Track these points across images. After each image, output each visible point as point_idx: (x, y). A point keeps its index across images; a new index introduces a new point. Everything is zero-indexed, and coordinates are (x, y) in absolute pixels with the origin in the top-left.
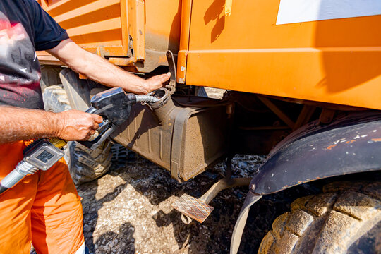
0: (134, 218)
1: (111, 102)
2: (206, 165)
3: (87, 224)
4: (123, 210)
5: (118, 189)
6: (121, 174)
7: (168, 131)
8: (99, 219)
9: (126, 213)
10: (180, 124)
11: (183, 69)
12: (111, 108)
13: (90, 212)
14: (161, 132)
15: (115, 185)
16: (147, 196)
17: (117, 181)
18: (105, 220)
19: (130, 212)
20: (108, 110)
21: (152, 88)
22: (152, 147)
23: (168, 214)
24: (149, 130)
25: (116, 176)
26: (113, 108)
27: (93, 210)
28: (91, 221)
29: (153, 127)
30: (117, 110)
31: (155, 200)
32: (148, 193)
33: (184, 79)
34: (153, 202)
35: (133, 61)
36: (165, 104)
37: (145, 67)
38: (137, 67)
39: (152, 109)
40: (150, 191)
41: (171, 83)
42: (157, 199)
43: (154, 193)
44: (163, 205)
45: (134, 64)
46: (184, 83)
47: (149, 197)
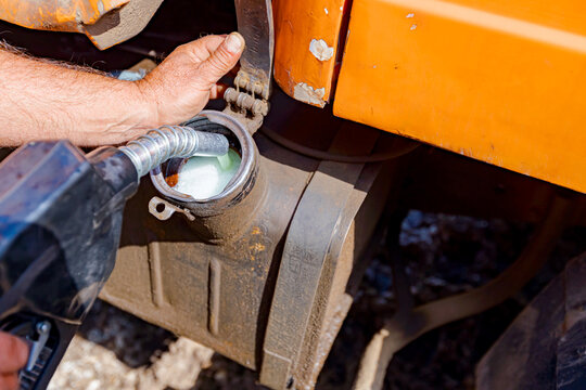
11: (322, 50)
14: (217, 264)
31: (130, 351)
32: (102, 332)
33: (325, 92)
34: (127, 359)
35: (79, 19)
36: (247, 193)
37: (122, 21)
38: (93, 37)
39: (192, 218)
40: (106, 324)
41: (242, 79)
42: (137, 347)
43: (122, 328)
44: (168, 367)
45: (80, 29)
46: (322, 106)
47: (110, 345)
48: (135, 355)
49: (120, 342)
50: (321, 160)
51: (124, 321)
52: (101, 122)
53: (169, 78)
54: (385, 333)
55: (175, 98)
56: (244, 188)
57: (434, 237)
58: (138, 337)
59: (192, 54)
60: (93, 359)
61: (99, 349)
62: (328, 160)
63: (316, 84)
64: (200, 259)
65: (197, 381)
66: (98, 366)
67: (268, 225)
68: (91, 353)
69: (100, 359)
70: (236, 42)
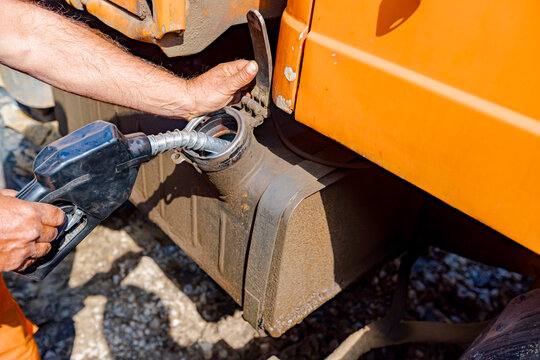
0: (157, 348)
1: (86, 170)
2: (337, 289)
3: (53, 349)
4: (132, 324)
5: (122, 266)
6: (128, 228)
7: (240, 219)
8: (79, 340)
9: (140, 334)
10: (270, 218)
11: (291, 74)
12: (86, 183)
13: (57, 319)
14: (224, 217)
15: (116, 253)
16: (190, 296)
17: (119, 244)
18: (92, 344)
19: (147, 332)
20: (79, 188)
21: (203, 109)
22: (199, 235)
23: (238, 351)
24: (194, 197)
25: (118, 228)
26: (91, 183)
27: (65, 314)
28: (61, 344)
29: (203, 196)
30: (98, 186)
31: (209, 308)
32: (194, 288)
33: (291, 102)
34: (205, 313)
35: (153, 35)
36: (234, 162)
37: (185, 43)
38: (162, 48)
39: (199, 171)
40: (198, 284)
41: (256, 91)
42: (215, 307)
43: (209, 290)
44: (228, 326)
45: (154, 41)
46: (290, 112)
47: (195, 299)
48: (211, 313)
49: (203, 299)
50: (304, 159)
51: (211, 286)
52: (159, 101)
53: (206, 82)
54: (367, 328)
55: (207, 96)
56: (231, 156)
57: (492, 299)
58: (217, 300)
59: (226, 70)
60: (181, 304)
61: (186, 299)
62: (309, 160)
63: (287, 97)
64: (216, 211)
65: (246, 345)
66: (182, 308)
67: (252, 191)
68: (181, 300)
69: (186, 306)
70: (252, 67)
